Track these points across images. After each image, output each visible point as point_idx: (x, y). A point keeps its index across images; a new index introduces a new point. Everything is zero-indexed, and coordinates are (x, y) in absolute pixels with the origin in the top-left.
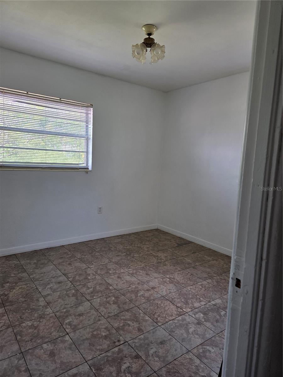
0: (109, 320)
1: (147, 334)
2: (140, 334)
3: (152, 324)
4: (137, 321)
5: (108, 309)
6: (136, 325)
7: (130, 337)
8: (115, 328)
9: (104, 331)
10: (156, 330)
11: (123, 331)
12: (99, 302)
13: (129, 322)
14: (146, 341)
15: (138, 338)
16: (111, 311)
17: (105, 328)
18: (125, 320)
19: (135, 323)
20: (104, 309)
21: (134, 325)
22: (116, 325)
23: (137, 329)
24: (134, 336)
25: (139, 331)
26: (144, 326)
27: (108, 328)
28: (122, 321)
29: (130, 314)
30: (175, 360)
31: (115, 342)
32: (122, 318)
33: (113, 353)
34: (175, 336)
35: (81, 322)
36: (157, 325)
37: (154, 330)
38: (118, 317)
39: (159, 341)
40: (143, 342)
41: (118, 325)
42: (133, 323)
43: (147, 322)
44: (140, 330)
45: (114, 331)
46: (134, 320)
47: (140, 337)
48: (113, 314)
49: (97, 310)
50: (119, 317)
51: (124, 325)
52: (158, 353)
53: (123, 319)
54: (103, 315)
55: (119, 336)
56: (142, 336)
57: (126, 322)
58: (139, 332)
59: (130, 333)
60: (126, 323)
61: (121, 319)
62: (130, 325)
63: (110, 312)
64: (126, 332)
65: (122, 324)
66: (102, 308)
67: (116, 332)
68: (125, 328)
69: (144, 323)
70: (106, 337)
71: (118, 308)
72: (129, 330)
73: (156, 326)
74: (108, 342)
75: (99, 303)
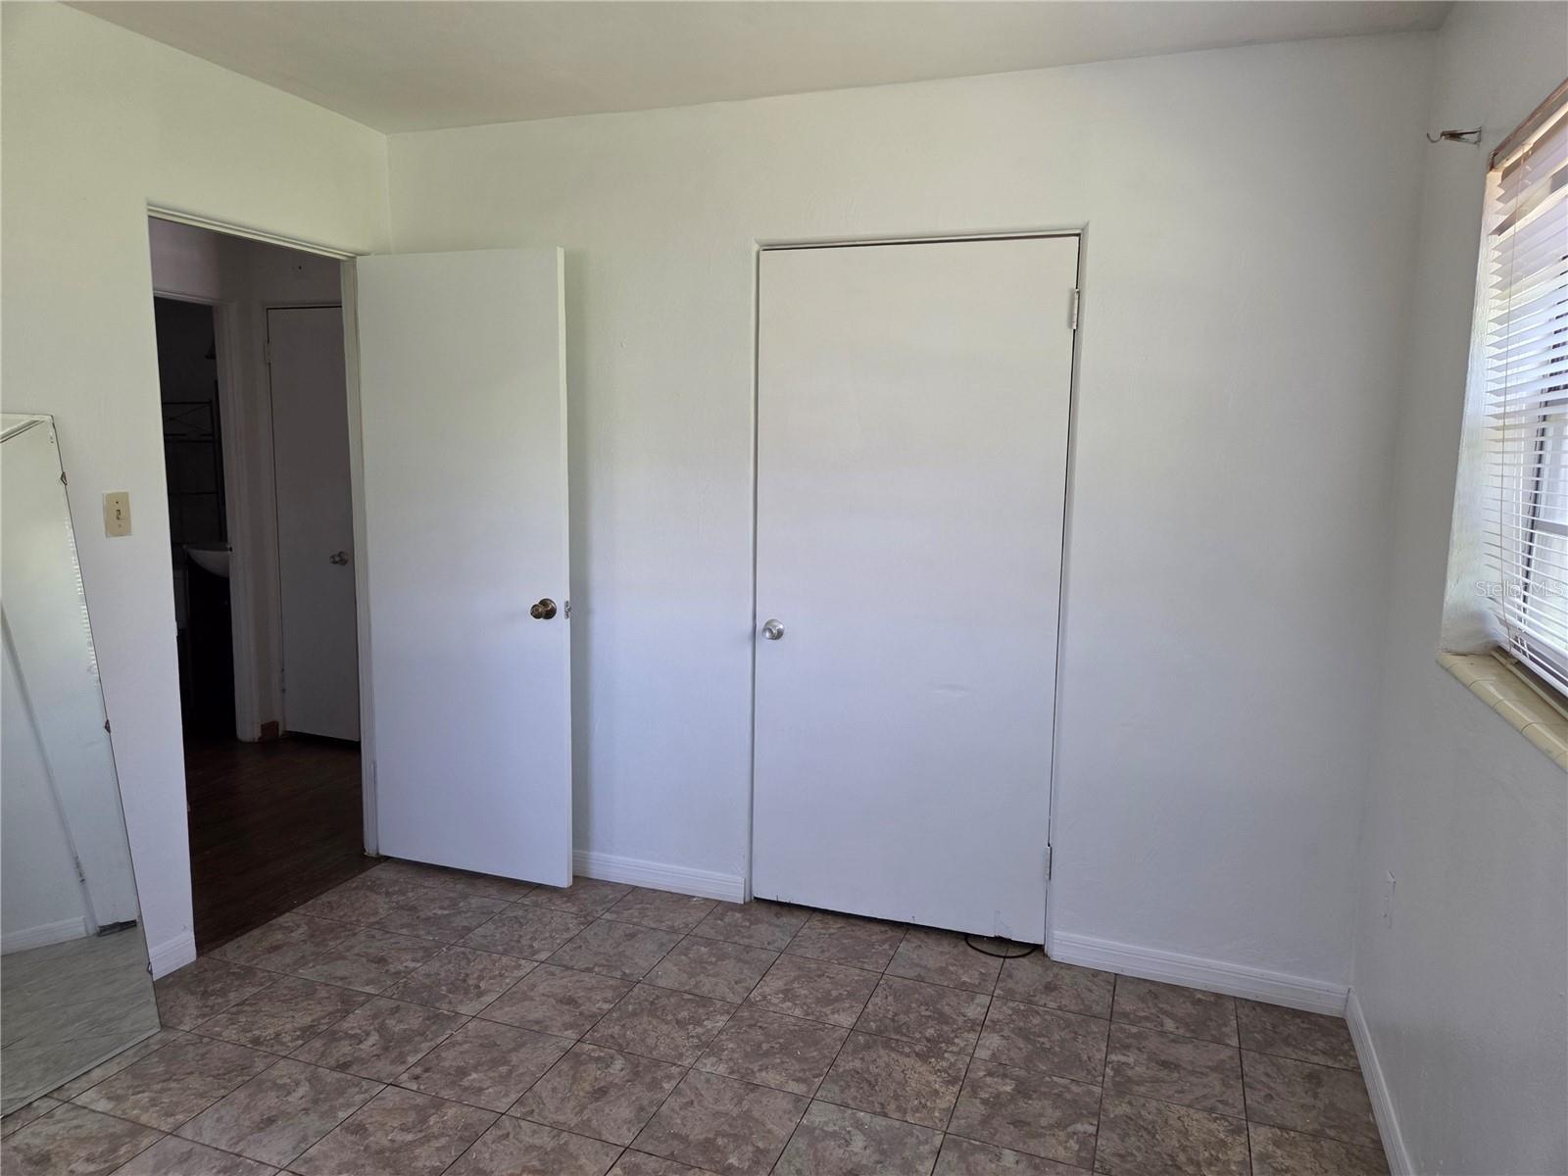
0: (489, 1117)
1: (329, 1127)
2: (354, 1117)
3: (317, 1163)
4: (381, 1152)
5: (520, 1149)
6: (379, 1139)
7: (383, 1098)
8: (448, 1104)
9: (480, 1082)
10: (294, 1148)
11: (418, 1105)
12: (583, 1161)
13: (410, 1137)
14: (326, 1107)
15: (354, 1105)
16: (504, 1145)
17: (481, 1090)
18: (428, 1139)
19: (385, 1142)
20: (537, 1142)
21: (387, 1135)
22: (451, 1112)
23: (371, 1129)
24: (372, 1106)
25: (359, 1125)
26: (345, 1146)
27: (473, 1093)
28: (435, 1130)
29: (420, 1164)
30: (224, 1097)
31: (427, 1070)
32: (443, 1141)
33: (416, 1051)
34: (217, 1159)
35: (574, 1077)
36: (292, 1168)
37: (303, 1146)
38: (461, 1138)
39: (280, 1122)
40: (334, 1103)
41: (444, 1116)
42: (392, 1141)
43: (339, 1165)
44: (359, 1129)
45: (445, 1094)
46: (392, 1152)
47: (350, 1112)
48: (488, 1137)
49: (557, 1128)
50: (457, 1137)
51: (424, 1120)
52: (280, 1093)
53: (436, 1138)
54: (523, 1123)
55: (422, 1087)
56: (342, 1115)
57: (420, 1135)
58: (356, 1122)
59: (391, 1110)
60: (420, 1131)
61: (442, 1135)
62: (403, 1130)
63: (505, 1142)
64: (405, 1106)
65: (431, 1123)
66: (545, 1140)
67: (437, 1093)
68: (414, 1116)
69: (347, 1156)
70: (462, 1072)
71: (481, 1166)
72: (397, 1116)
73: (299, 1162)
74: (446, 1064)
75: (576, 1159)
